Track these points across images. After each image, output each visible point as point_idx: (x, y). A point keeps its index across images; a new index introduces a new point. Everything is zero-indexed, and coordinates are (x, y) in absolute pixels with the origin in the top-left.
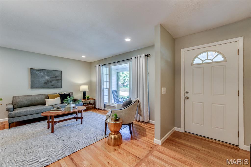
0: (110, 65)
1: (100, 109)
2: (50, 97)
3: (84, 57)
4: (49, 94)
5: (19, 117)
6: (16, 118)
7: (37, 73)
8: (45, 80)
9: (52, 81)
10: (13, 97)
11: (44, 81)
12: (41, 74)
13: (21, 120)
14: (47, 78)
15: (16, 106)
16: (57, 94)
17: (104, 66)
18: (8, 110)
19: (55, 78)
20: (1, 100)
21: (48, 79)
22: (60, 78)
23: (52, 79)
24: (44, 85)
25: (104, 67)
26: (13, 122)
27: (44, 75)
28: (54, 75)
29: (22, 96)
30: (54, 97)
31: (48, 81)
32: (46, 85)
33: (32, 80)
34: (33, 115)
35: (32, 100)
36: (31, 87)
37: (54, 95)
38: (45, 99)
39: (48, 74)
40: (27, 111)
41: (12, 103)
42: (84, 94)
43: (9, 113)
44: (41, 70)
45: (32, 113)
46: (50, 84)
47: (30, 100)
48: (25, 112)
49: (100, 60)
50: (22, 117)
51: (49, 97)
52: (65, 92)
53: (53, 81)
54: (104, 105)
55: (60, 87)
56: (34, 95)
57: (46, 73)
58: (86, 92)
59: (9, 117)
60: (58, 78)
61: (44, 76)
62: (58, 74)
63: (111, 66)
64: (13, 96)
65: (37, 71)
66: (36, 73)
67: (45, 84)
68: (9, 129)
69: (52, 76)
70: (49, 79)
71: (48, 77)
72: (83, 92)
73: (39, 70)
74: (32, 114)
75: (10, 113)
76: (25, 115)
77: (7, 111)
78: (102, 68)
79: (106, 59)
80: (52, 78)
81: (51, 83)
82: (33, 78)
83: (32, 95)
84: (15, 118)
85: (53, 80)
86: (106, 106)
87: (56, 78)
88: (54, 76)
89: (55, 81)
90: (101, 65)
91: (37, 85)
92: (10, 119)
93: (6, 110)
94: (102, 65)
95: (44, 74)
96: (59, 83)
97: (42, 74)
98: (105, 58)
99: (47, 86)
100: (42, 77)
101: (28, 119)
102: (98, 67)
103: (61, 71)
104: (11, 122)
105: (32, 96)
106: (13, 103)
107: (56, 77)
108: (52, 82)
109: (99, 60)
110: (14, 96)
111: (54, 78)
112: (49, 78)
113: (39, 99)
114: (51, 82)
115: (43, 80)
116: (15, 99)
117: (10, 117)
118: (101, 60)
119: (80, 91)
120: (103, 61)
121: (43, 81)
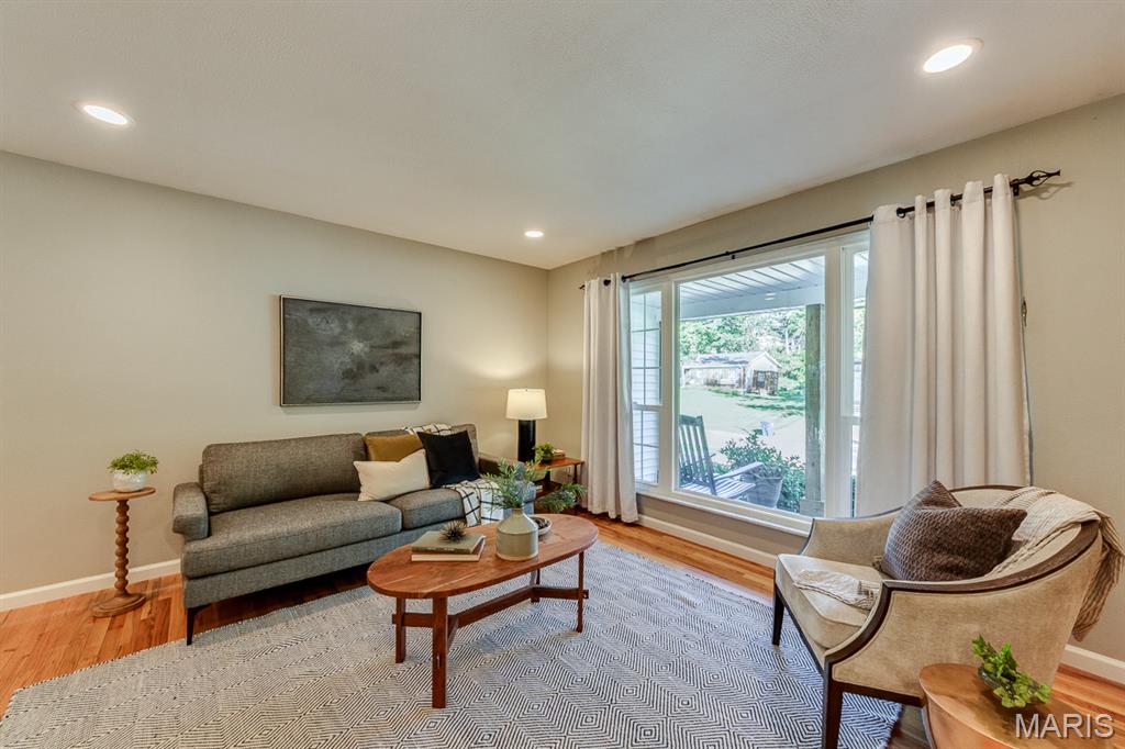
0: (675, 275)
1: (612, 515)
2: (376, 451)
3: (534, 234)
4: (369, 434)
5: (239, 573)
6: (223, 577)
7: (310, 321)
8: (347, 359)
9: (377, 366)
10: (207, 452)
11: (342, 363)
12: (331, 329)
13: (247, 592)
14: (358, 347)
15: (217, 499)
16: (404, 432)
17: (633, 287)
18: (184, 529)
19: (390, 351)
20: (153, 468)
21: (362, 354)
22: (412, 350)
23: (380, 354)
24: (342, 384)
25: (631, 291)
26: (210, 601)
27: (341, 333)
28: (388, 334)
29: (247, 444)
30: (395, 448)
31: (360, 365)
32: (355, 386)
33: (287, 359)
34: (303, 558)
35: (292, 466)
36: (287, 395)
37: (394, 438)
38: (355, 463)
39: (361, 327)
40: (274, 539)
41: (202, 479)
42: (526, 431)
43: (187, 548)
44: (329, 309)
45: (300, 548)
46: (371, 379)
47: (286, 466)
48: (267, 543)
49: (603, 254)
50: (252, 569)
51: (371, 451)
52: (441, 423)
53: (382, 364)
54: (638, 495)
55: (413, 395)
56: (300, 439)
57: (350, 326)
58: (534, 421)
59: (190, 574)
60: (403, 350)
61: (343, 338)
62: (403, 329)
63: (677, 283)
64: (205, 447)
65: (311, 310)
66: (306, 321)
67: (346, 381)
68: (189, 642)
69: (378, 341)
70: (365, 353)
71: (361, 345)
72: (520, 421)
73: (319, 306)
74: (301, 555)
75: (194, 546)
76: (267, 559)
77: (179, 536)
78: (622, 292)
79: (644, 244)
80: (380, 347)
81: (375, 374)
82: (295, 348)
83: (289, 440)
84: (218, 578)
85: (383, 360)
86: (643, 501)
87: (397, 351)
88: (389, 341)
89: (391, 367)
90: (615, 277)
91: (310, 386)
92: (192, 582)
93: (175, 531)
94: (624, 278)
95: (345, 328)
96: (410, 375)
97: (335, 327)
98: (639, 239)
99: (356, 390)
100: (335, 343)
101: (281, 583)
102: (600, 289)
103: (420, 314)
104: (197, 605)
105: (293, 443)
106: (207, 485)
107: (396, 344)
108: (377, 371)
109: (597, 252)
110: (209, 447)
111: (387, 348)
112: (367, 349)
113: (326, 462)
114: (374, 369)
115: (336, 361)
116: (212, 462)
117: (195, 573)
118: (611, 252)
119: (508, 416)
120: (627, 255)
121: (337, 366)
